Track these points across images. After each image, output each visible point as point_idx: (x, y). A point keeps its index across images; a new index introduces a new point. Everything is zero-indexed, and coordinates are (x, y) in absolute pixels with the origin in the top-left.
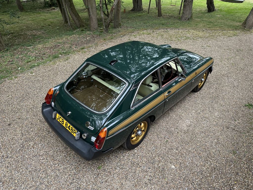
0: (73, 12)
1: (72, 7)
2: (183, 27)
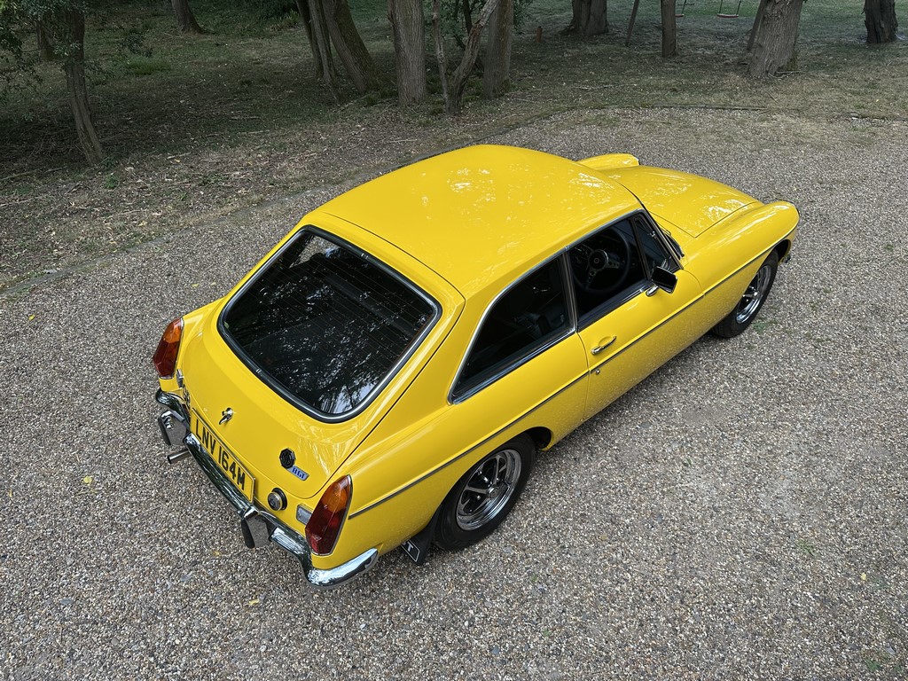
0: (344, 37)
1: (341, 20)
2: (754, 101)
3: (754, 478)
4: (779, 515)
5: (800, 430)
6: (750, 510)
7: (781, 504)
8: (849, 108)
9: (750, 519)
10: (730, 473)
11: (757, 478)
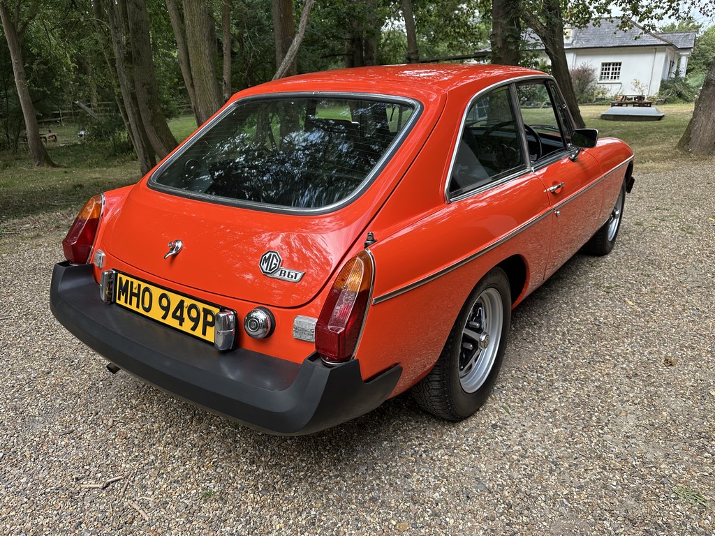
0: (160, 137)
1: (157, 125)
3: (591, 418)
4: (639, 458)
5: (623, 363)
6: (599, 457)
7: (635, 444)
9: (604, 468)
10: (559, 416)
11: (594, 418)
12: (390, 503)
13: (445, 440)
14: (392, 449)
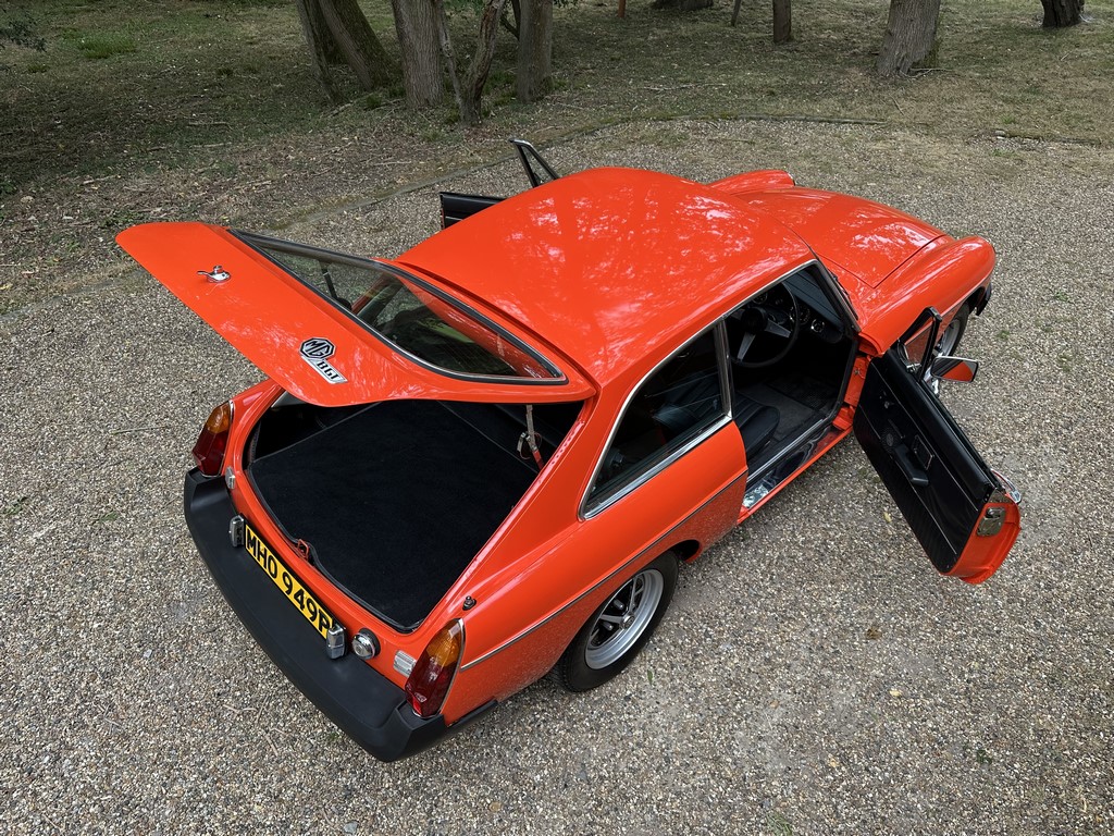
2: (870, 111)
3: (735, 705)
5: (817, 626)
6: (716, 760)
8: (996, 123)
9: (713, 775)
10: (702, 696)
11: (738, 706)
12: (492, 778)
13: (569, 709)
14: (515, 711)
